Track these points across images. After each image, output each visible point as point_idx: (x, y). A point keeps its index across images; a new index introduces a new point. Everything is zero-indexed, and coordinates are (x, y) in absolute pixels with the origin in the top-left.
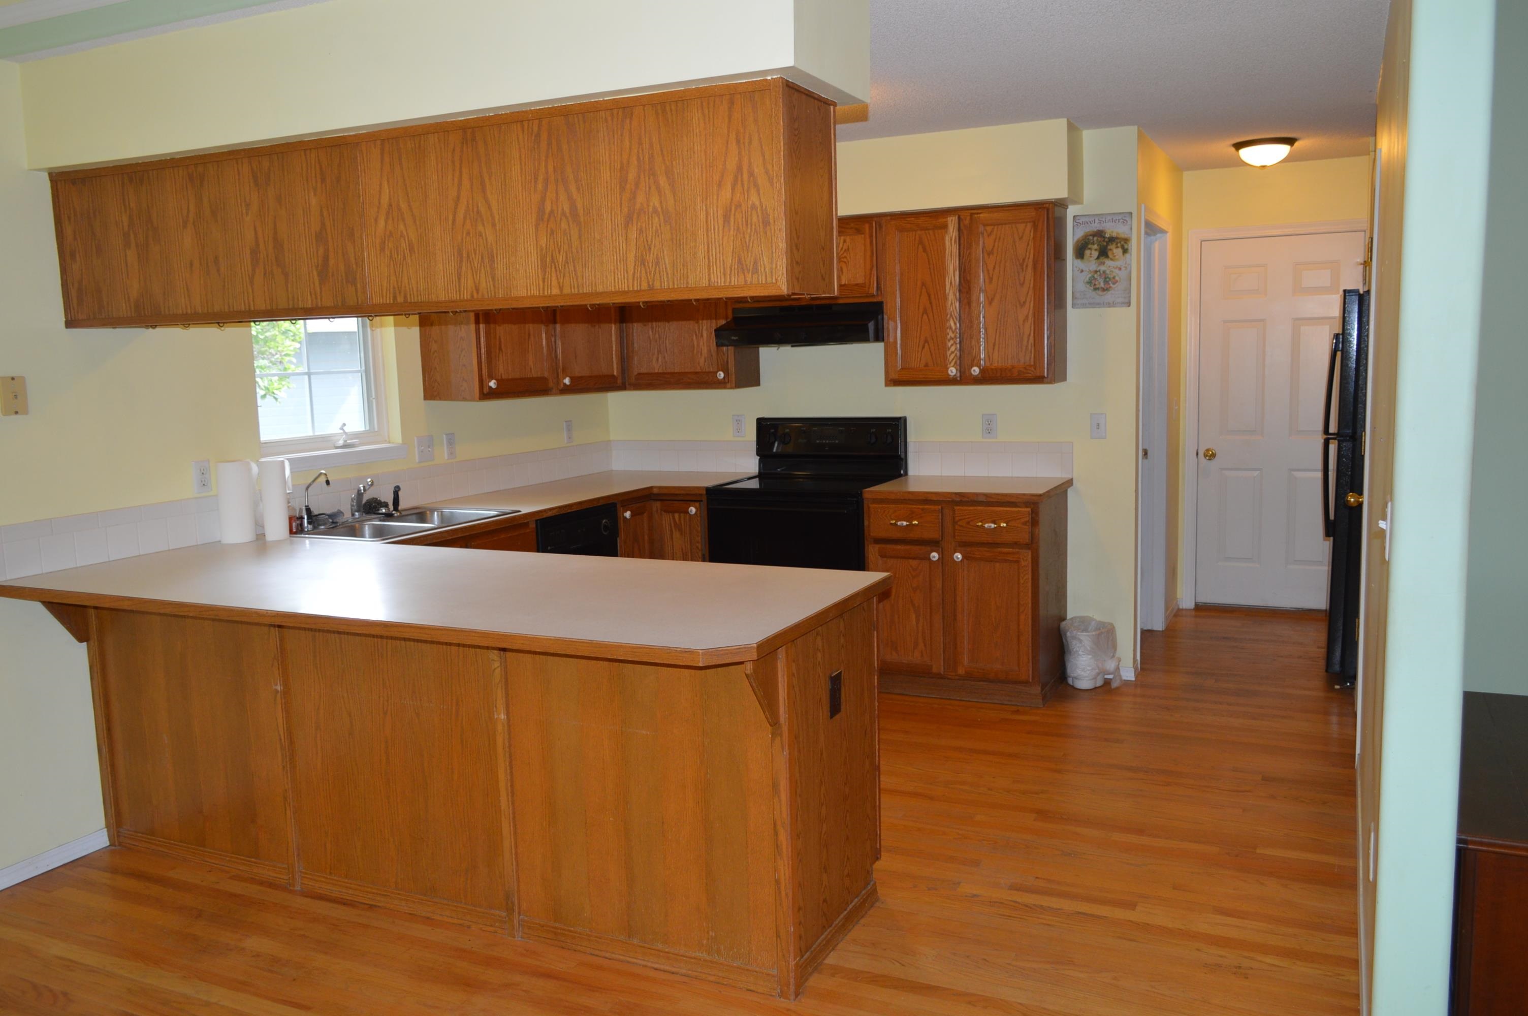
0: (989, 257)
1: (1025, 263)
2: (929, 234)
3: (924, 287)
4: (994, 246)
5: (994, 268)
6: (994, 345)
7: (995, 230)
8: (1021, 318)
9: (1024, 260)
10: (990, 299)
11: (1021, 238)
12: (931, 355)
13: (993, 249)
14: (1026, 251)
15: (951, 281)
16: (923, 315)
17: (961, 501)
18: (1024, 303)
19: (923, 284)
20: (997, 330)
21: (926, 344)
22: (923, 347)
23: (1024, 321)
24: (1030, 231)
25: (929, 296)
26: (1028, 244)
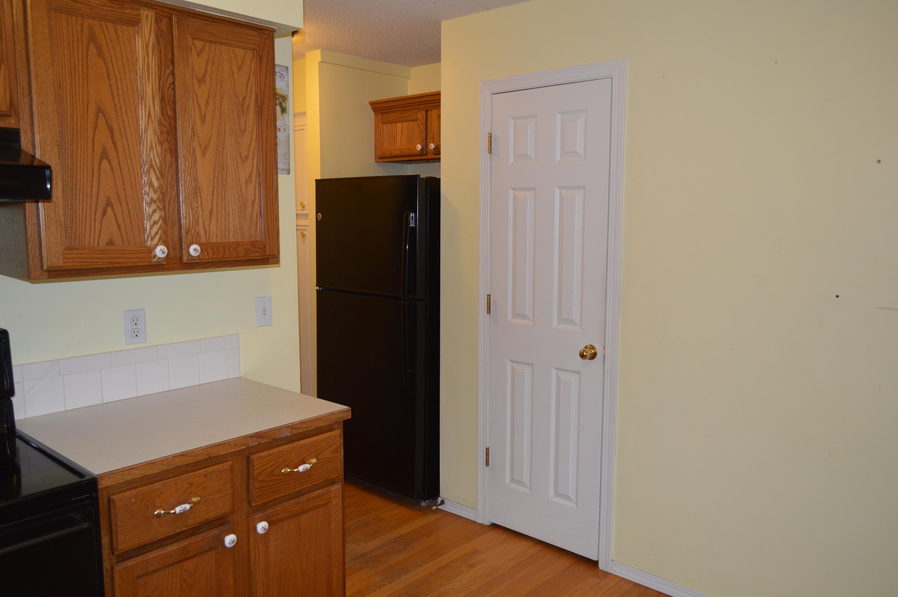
0: (200, 86)
1: (246, 104)
2: (107, 27)
3: (101, 115)
4: (206, 71)
5: (207, 102)
6: (211, 213)
7: (207, 48)
8: (243, 177)
9: (244, 98)
10: (203, 148)
11: (240, 68)
12: (119, 226)
13: (204, 75)
14: (247, 88)
15: (149, 111)
16: (101, 161)
17: (260, 444)
18: (246, 157)
19: (100, 110)
20: (213, 191)
21: (109, 209)
22: (104, 213)
23: (247, 182)
24: (251, 61)
25: (111, 131)
26: (249, 80)
